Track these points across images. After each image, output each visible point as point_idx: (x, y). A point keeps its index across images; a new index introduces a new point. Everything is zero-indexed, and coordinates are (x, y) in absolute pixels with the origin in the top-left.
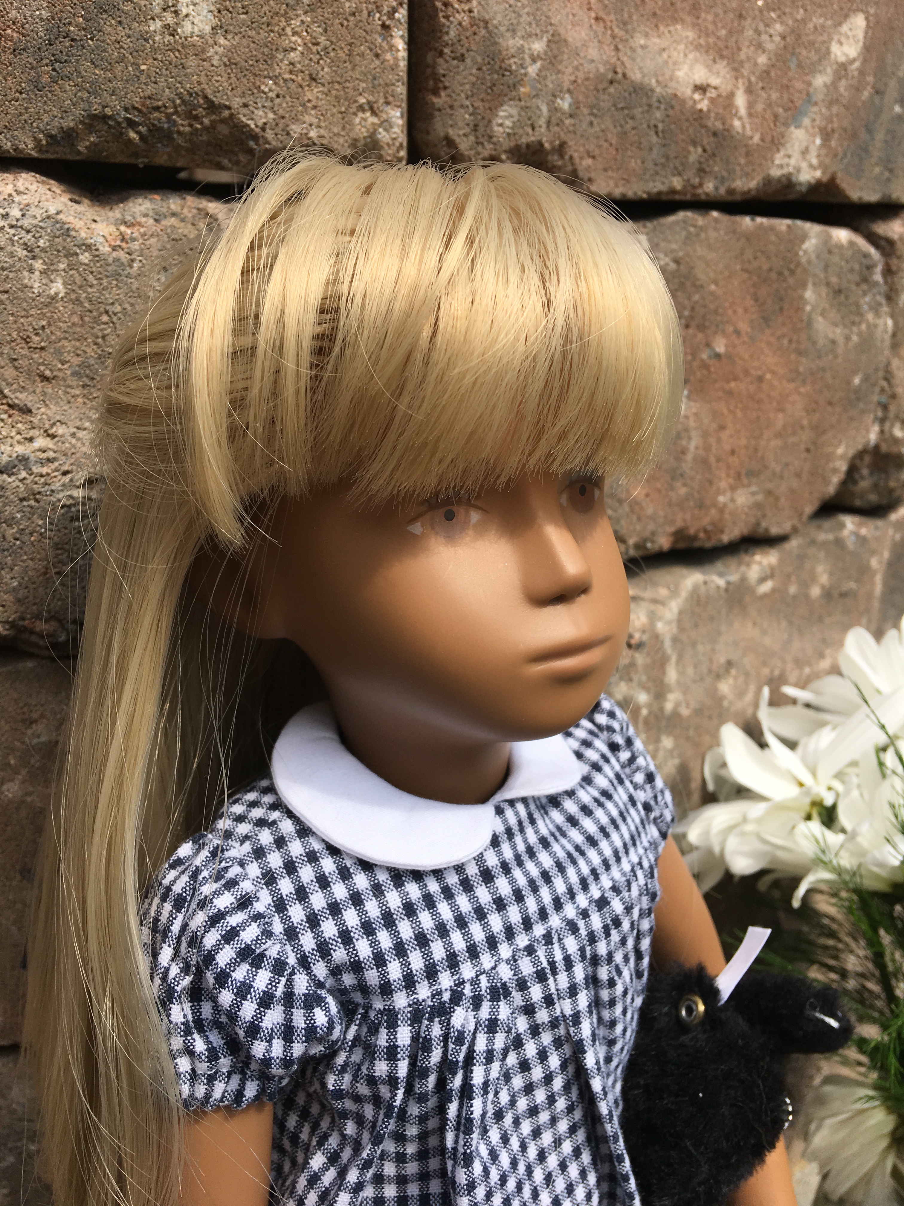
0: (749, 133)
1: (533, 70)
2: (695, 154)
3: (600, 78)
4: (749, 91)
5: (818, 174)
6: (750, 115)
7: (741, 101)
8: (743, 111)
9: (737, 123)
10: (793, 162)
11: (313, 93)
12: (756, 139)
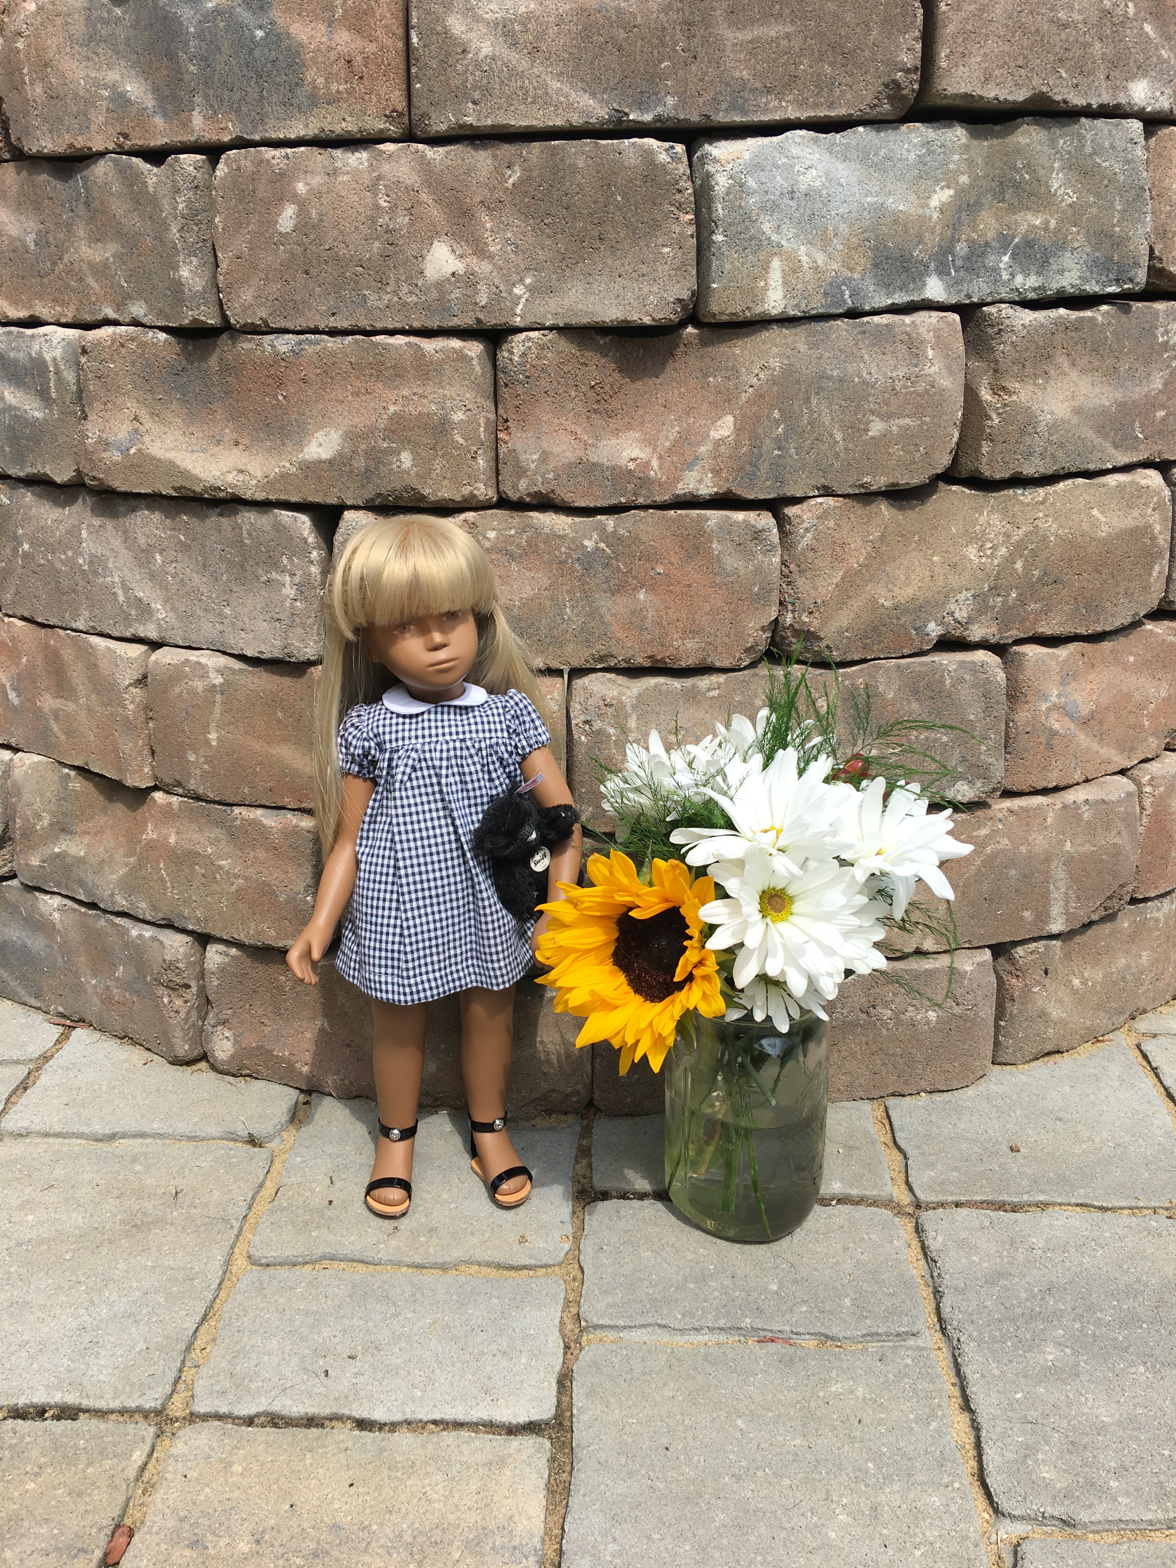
0: (659, 476)
1: (533, 466)
2: (630, 487)
3: (571, 464)
4: (660, 457)
5: (715, 489)
6: (660, 469)
7: (655, 463)
8: (656, 468)
9: (652, 473)
10: (691, 486)
11: (445, 482)
12: (664, 478)
